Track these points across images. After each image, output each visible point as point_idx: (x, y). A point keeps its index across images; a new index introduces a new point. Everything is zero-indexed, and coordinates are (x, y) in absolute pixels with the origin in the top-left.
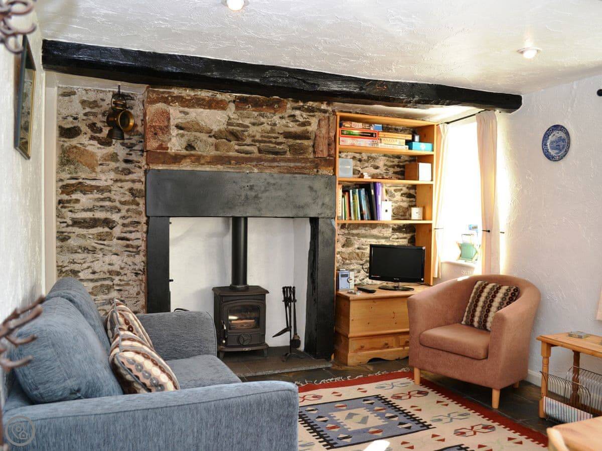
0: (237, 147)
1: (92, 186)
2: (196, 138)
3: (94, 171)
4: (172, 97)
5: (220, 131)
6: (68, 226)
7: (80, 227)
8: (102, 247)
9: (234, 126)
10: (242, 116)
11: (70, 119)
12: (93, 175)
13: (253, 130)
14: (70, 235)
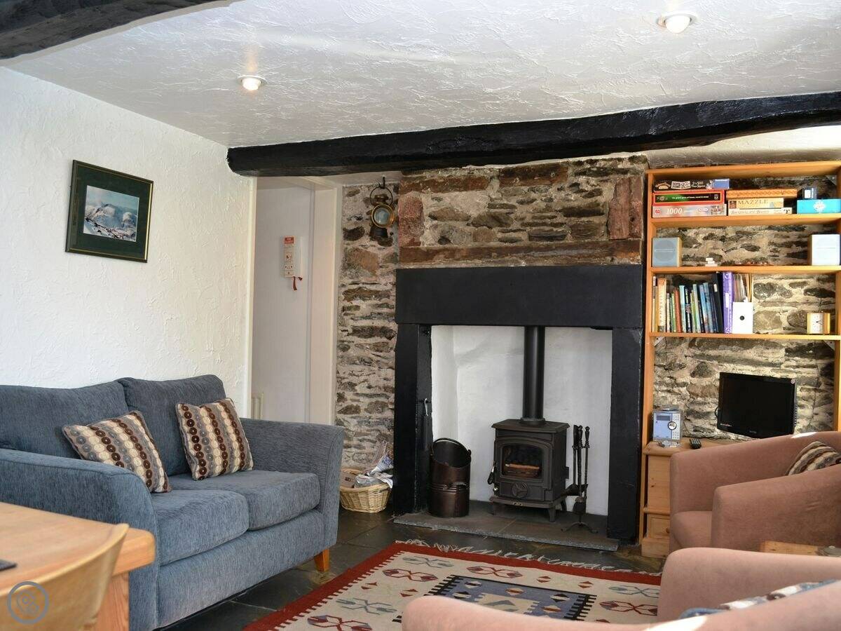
0: (500, 235)
1: (371, 291)
2: (452, 228)
3: (374, 274)
4: (423, 182)
5: (480, 217)
6: (348, 335)
7: (359, 336)
8: (379, 359)
9: (497, 208)
10: (508, 195)
11: (354, 220)
12: (373, 279)
13: (521, 211)
14: (350, 344)
